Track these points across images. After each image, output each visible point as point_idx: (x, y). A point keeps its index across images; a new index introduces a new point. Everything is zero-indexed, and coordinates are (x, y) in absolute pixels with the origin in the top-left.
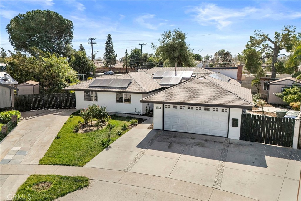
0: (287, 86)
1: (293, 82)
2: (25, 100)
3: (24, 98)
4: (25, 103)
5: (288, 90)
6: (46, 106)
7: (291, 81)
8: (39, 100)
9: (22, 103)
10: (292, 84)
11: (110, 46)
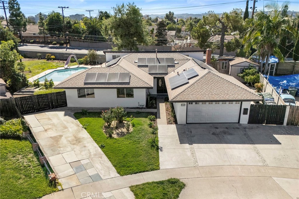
0: (246, 67)
1: (249, 63)
2: (8, 105)
3: (6, 102)
4: (9, 109)
5: (247, 71)
6: (36, 108)
7: (248, 63)
8: (27, 103)
9: (5, 108)
10: (249, 66)
11: (15, 7)
